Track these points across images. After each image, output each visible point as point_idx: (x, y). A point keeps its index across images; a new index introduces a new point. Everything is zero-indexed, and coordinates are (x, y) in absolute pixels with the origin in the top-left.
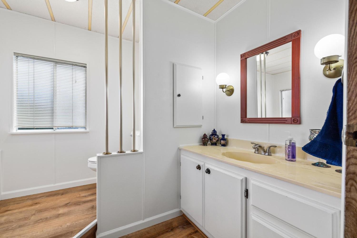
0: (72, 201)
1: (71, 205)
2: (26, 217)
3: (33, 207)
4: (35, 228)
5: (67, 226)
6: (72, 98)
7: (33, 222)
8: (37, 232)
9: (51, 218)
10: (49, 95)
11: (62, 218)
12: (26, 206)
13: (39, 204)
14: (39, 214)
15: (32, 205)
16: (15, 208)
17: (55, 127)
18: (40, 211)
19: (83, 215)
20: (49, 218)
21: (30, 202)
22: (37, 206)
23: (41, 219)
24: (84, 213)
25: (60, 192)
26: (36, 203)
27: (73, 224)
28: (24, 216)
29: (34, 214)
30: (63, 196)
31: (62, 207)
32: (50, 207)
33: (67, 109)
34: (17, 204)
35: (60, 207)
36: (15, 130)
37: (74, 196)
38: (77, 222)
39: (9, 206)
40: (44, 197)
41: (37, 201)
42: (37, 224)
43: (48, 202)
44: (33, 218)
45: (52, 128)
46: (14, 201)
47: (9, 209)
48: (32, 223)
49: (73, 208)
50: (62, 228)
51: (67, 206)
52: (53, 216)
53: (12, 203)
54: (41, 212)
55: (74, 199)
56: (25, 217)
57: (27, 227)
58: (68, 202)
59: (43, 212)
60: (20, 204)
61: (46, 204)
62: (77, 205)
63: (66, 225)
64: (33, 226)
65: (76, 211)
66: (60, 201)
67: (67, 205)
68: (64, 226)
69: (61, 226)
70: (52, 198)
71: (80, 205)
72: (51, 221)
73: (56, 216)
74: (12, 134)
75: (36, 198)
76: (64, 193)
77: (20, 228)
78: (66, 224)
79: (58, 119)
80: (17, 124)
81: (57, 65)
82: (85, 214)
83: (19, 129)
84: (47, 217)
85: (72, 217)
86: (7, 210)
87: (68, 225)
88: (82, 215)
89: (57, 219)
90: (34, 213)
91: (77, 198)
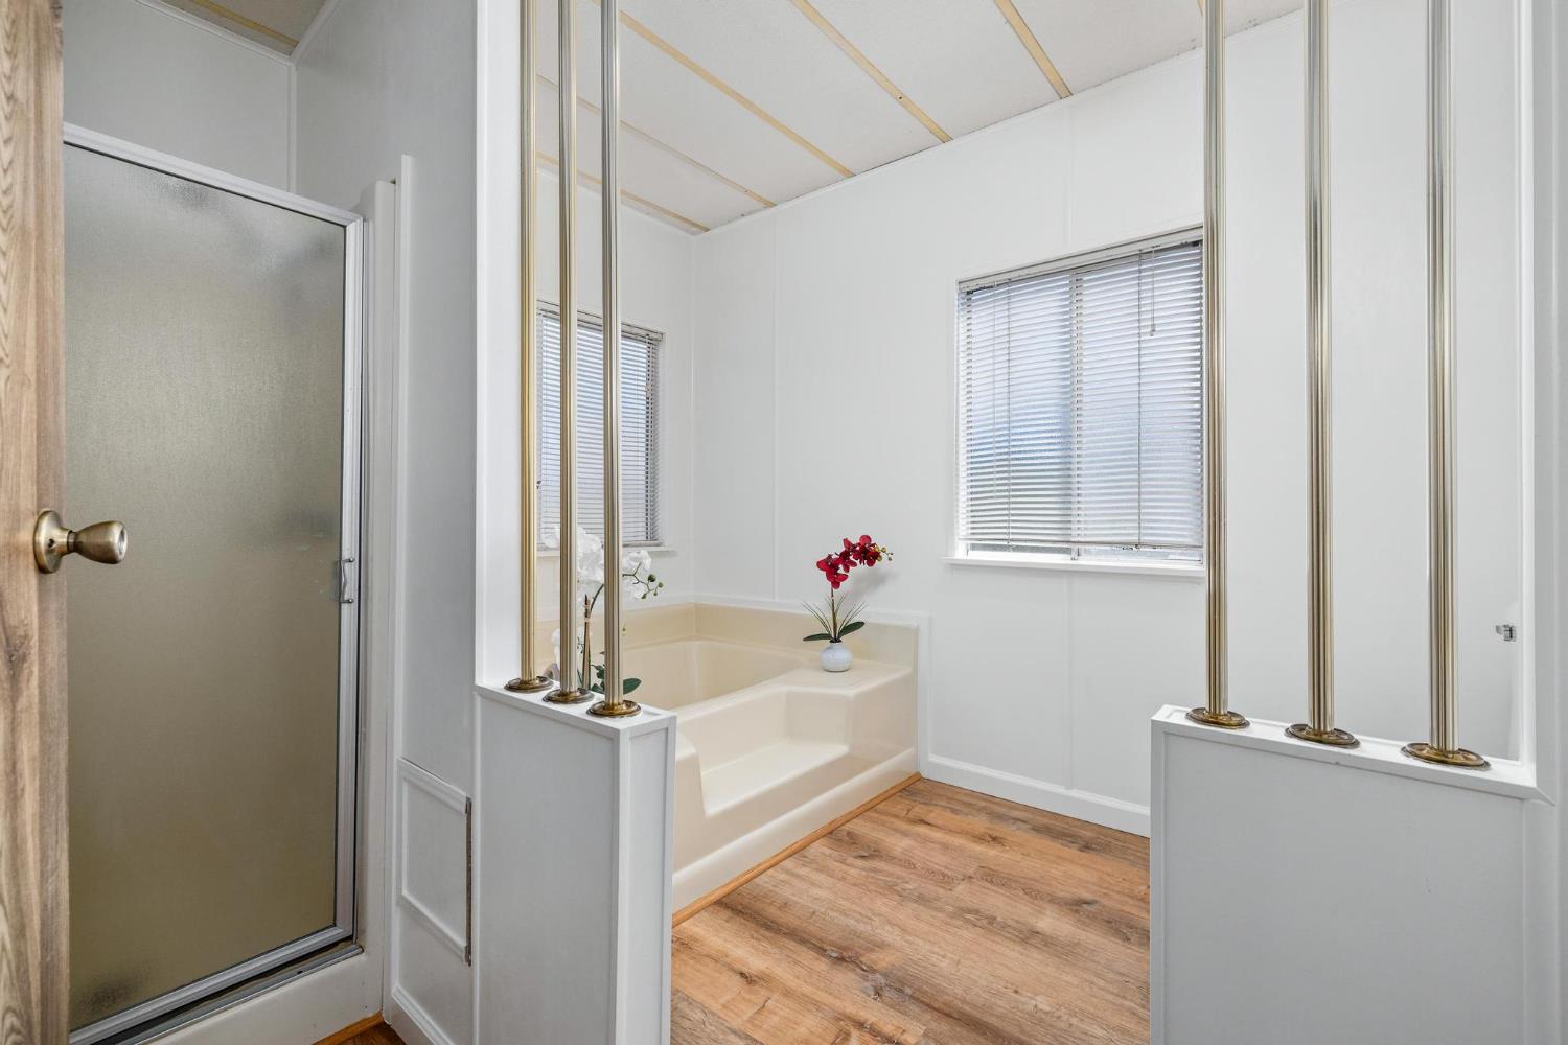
0: (1105, 901)
1: (1093, 917)
2: (950, 873)
3: (979, 848)
4: (948, 937)
5: (1036, 1006)
6: (1137, 409)
7: (953, 906)
8: (943, 957)
9: (1004, 926)
10: (1056, 411)
11: (1036, 956)
12: (967, 833)
13: (999, 848)
14: (984, 888)
15: (980, 839)
16: (940, 823)
17: (1077, 546)
18: (991, 877)
19: (1115, 1004)
20: (999, 923)
21: (980, 823)
22: (991, 852)
23: (977, 912)
24: (1124, 998)
25: (1083, 832)
26: (994, 839)
27: (1059, 1017)
28: (946, 868)
29: (970, 877)
30: (1083, 854)
31: (1058, 903)
32: (1023, 880)
33: (1122, 467)
34: (954, 811)
35: (1050, 901)
36: (961, 553)
37: (1124, 879)
38: (1074, 1021)
39: (932, 808)
40: (1024, 826)
41: (1001, 829)
42: (959, 923)
43: (1028, 855)
44: (961, 889)
45: (1067, 551)
46: (952, 799)
47: (930, 818)
48: (950, 909)
49: (1091, 937)
50: (1016, 1001)
51: (1077, 915)
52: (1015, 925)
53: (943, 803)
54: (992, 882)
55: (1118, 892)
56: (946, 871)
57: (934, 913)
58: (1088, 896)
59: (997, 885)
60: (958, 817)
61: (1019, 859)
62: (1118, 933)
63: (1033, 1003)
64: (947, 924)
65: (1098, 963)
66: (1065, 872)
67: (1077, 908)
68: (1023, 999)
69: (1016, 992)
70: (1046, 843)
71: (1126, 944)
72: (998, 943)
73: (1021, 932)
74: (953, 565)
75: (1001, 818)
76: (1094, 846)
77: (915, 905)
78: (1037, 995)
79: (1086, 509)
80: (968, 528)
81: (1085, 279)
82: (1127, 1003)
83: (974, 547)
84: (995, 915)
85: (1070, 979)
86: (923, 817)
87: (1041, 1006)
88: (1111, 997)
89: (1018, 948)
90: (971, 872)
91: (1132, 897)
